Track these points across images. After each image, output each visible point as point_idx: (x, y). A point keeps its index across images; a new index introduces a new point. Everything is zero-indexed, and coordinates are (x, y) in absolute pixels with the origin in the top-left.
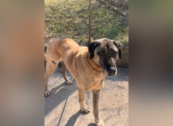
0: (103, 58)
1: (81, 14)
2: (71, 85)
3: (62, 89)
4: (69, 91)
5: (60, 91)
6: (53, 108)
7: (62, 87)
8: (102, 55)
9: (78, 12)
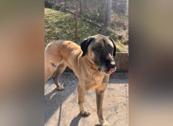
0: (99, 54)
1: (60, 25)
2: (64, 91)
3: (55, 96)
4: (63, 97)
5: (53, 97)
6: (51, 115)
7: (54, 94)
8: (98, 51)
9: (57, 23)
